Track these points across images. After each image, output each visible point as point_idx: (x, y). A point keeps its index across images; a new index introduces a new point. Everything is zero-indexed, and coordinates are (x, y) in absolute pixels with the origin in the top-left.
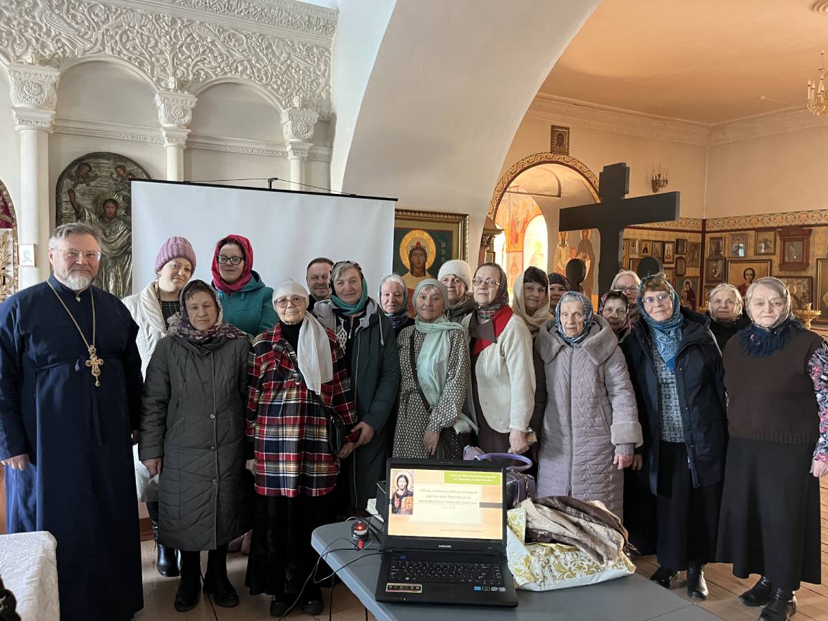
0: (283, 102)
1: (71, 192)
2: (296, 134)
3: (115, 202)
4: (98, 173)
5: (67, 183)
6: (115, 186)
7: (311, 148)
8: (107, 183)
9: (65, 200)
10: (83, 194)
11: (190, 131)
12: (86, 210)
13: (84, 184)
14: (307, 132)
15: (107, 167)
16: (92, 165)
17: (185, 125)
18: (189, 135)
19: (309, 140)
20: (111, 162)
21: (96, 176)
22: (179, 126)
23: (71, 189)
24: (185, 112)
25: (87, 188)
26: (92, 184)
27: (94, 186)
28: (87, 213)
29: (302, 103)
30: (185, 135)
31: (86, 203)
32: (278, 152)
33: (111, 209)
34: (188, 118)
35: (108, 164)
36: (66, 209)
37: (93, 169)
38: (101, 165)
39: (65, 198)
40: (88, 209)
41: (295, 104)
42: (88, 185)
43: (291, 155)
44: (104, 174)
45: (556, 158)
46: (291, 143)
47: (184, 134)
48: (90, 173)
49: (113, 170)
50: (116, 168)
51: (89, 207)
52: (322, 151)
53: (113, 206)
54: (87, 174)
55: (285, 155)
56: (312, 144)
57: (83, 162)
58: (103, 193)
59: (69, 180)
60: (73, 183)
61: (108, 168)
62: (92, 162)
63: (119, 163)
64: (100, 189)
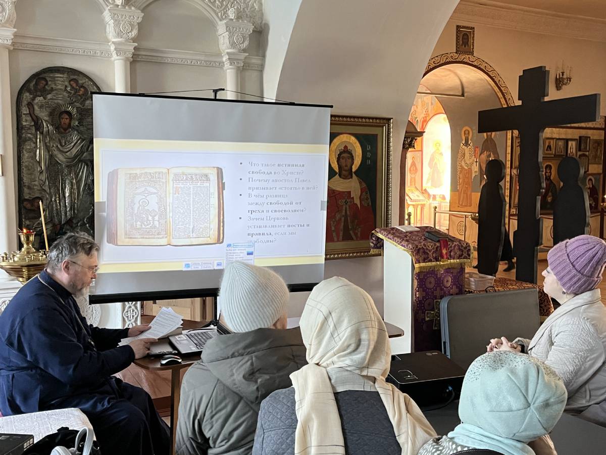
0: (219, 14)
1: (30, 105)
2: (233, 45)
3: (69, 113)
4: (53, 86)
5: (27, 96)
6: (69, 99)
7: (246, 58)
8: (62, 96)
9: (25, 113)
10: (41, 107)
11: (136, 44)
12: (43, 121)
13: (42, 98)
14: (243, 43)
15: (61, 81)
16: (48, 79)
17: (132, 39)
18: (135, 48)
19: (244, 51)
20: (65, 75)
21: (52, 90)
22: (127, 40)
23: (30, 102)
24: (132, 26)
25: (44, 101)
26: (49, 96)
27: (51, 99)
28: (45, 124)
29: (237, 14)
30: (131, 49)
31: (43, 115)
32: (215, 62)
33: (65, 120)
34: (134, 33)
35: (62, 78)
36: (26, 121)
37: (50, 83)
38: (56, 79)
39: (25, 110)
40: (46, 121)
41: (231, 15)
42: (45, 98)
43: (227, 65)
44: (59, 87)
45: (462, 57)
46: (228, 53)
47: (131, 47)
48: (46, 87)
49: (67, 83)
50: (70, 81)
51: (46, 118)
52: (255, 60)
53: (67, 117)
54: (44, 87)
55: (221, 65)
56: (247, 54)
57: (41, 76)
58: (59, 105)
59: (28, 94)
60: (31, 96)
61: (63, 81)
62: (48, 76)
63: (72, 77)
64: (56, 101)
